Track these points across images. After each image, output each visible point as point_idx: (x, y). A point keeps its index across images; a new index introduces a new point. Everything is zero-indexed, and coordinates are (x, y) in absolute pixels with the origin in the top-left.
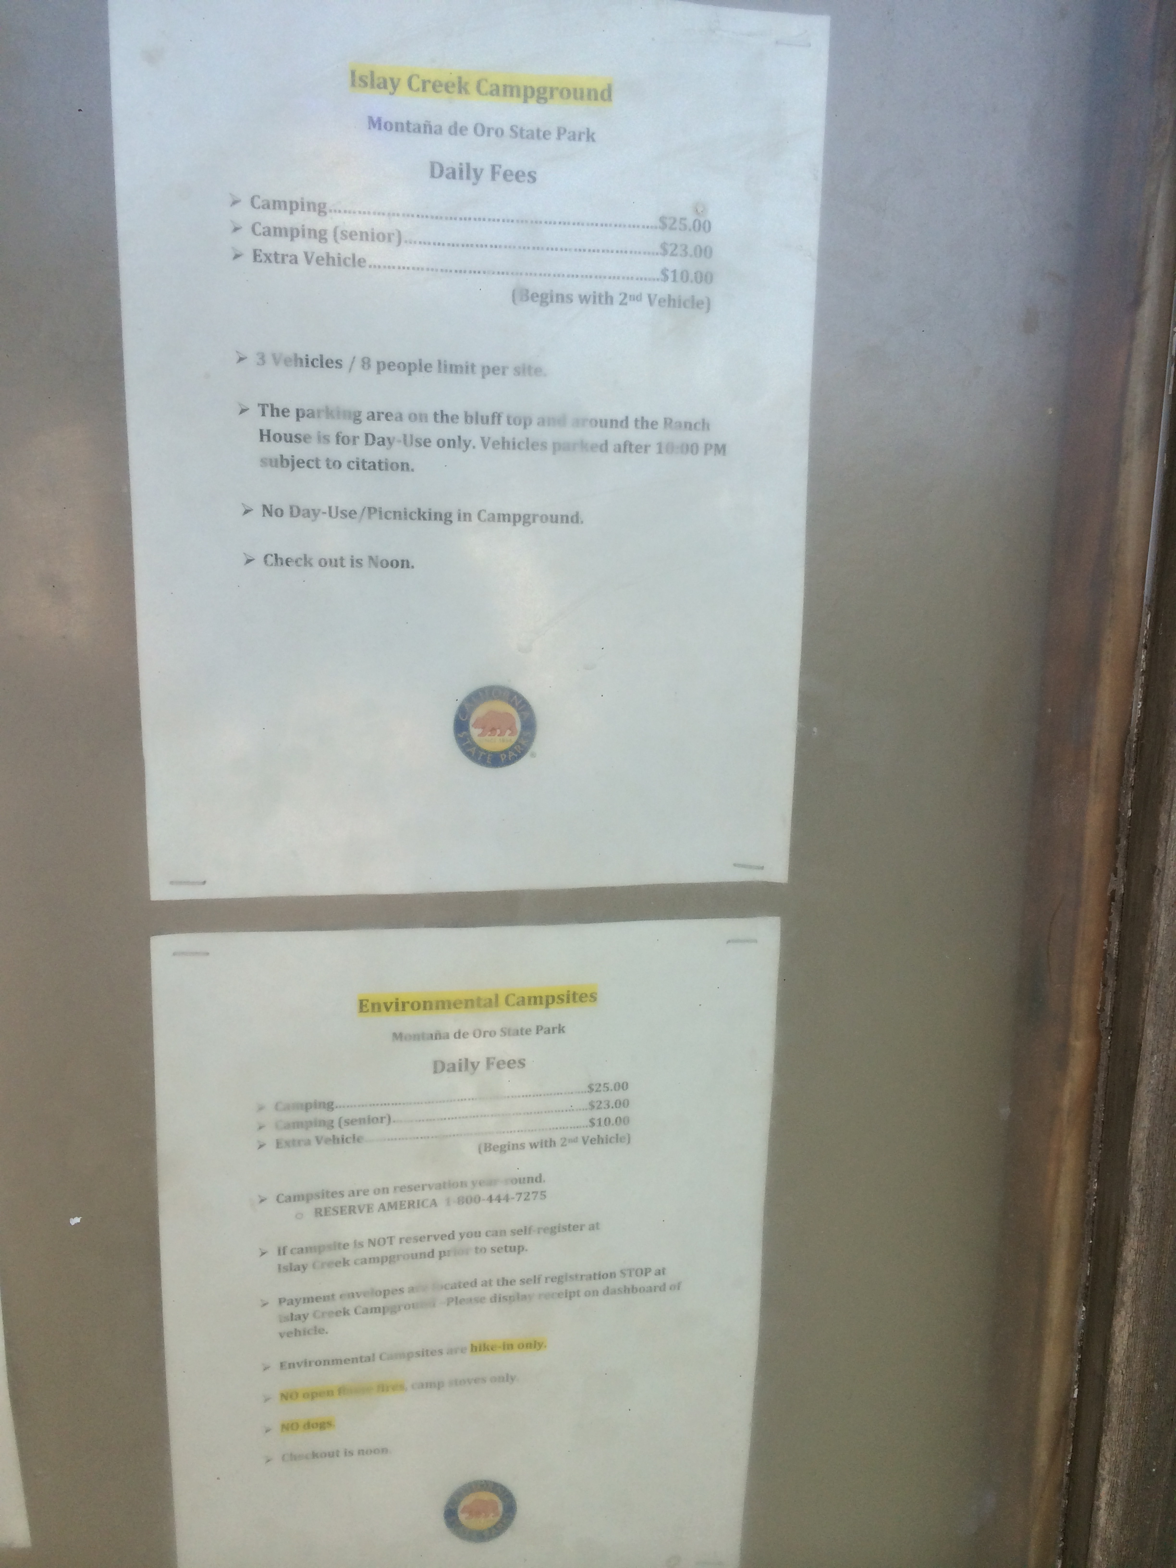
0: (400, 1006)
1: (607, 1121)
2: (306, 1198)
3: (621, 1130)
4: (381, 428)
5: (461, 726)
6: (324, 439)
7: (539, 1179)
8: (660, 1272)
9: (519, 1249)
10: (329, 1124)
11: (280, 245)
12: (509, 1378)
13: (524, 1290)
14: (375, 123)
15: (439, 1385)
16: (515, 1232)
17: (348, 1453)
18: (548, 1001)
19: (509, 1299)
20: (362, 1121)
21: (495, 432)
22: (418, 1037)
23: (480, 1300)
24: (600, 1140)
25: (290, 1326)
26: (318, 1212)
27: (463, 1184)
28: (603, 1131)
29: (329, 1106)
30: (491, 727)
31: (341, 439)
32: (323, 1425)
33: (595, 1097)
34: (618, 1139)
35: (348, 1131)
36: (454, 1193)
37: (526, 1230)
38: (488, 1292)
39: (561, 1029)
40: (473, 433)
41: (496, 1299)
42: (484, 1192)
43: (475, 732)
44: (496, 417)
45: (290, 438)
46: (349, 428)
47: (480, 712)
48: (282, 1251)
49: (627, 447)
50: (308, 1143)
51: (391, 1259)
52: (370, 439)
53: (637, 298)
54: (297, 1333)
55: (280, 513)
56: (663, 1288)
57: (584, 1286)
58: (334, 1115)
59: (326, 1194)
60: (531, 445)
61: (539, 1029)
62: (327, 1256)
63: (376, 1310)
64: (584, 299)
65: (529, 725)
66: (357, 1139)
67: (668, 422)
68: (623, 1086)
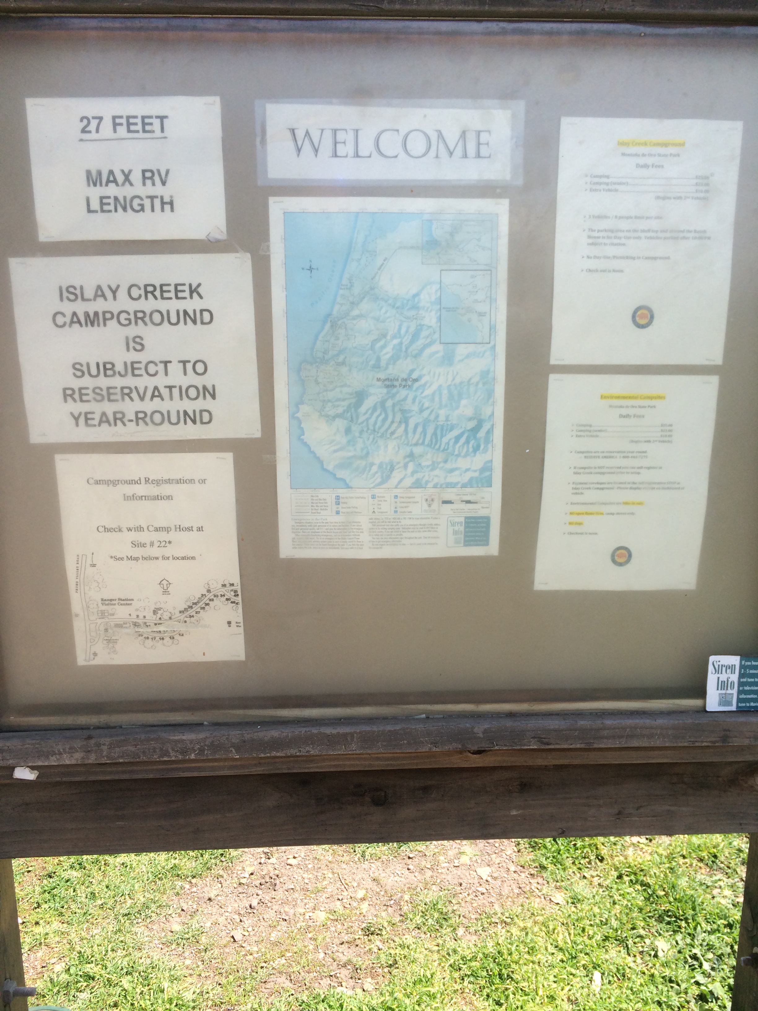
0: (612, 397)
1: (666, 436)
2: (583, 452)
3: (670, 439)
4: (619, 234)
5: (634, 317)
6: (604, 238)
7: (645, 452)
8: (678, 483)
9: (639, 473)
10: (590, 431)
11: (597, 187)
12: (633, 514)
13: (641, 486)
14: (623, 154)
15: (613, 514)
16: (639, 468)
17: (586, 534)
18: (651, 398)
19: (635, 489)
20: (599, 431)
21: (649, 234)
22: (616, 407)
23: (627, 488)
24: (663, 442)
25: (575, 491)
26: (585, 457)
27: (624, 452)
28: (666, 439)
29: (590, 426)
30: (642, 317)
31: (609, 237)
32: (580, 524)
33: (663, 428)
34: (669, 442)
35: (595, 434)
36: (622, 455)
37: (641, 468)
38: (629, 486)
39: (655, 407)
40: (643, 235)
41: (631, 488)
42: (630, 455)
43: (637, 319)
44: (649, 231)
45: (595, 237)
46: (610, 234)
47: (639, 313)
48: (575, 468)
49: (684, 238)
50: (584, 436)
51: (603, 473)
52: (616, 237)
53: (689, 198)
54: (576, 493)
55: (591, 258)
56: (679, 488)
57: (656, 486)
58: (592, 429)
59: (588, 452)
60: (658, 238)
61: (649, 406)
62: (587, 471)
63: (598, 488)
64: (674, 198)
65: (652, 317)
66: (597, 436)
67: (695, 231)
68: (671, 425)
